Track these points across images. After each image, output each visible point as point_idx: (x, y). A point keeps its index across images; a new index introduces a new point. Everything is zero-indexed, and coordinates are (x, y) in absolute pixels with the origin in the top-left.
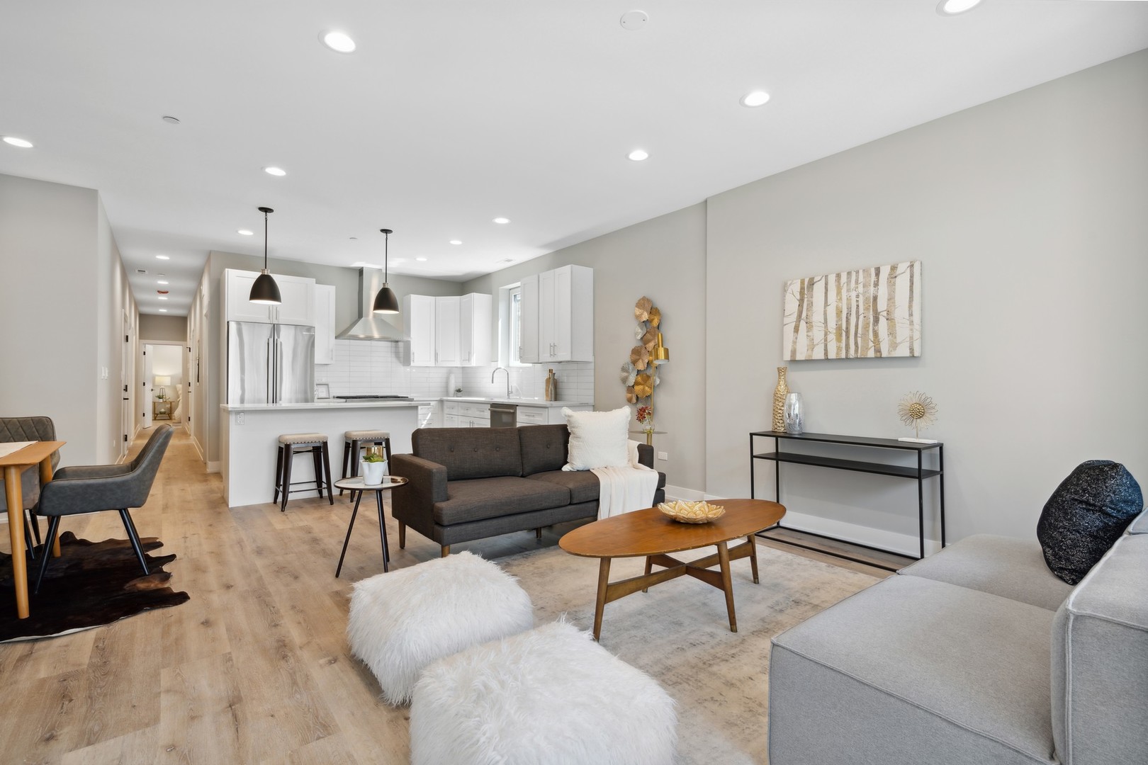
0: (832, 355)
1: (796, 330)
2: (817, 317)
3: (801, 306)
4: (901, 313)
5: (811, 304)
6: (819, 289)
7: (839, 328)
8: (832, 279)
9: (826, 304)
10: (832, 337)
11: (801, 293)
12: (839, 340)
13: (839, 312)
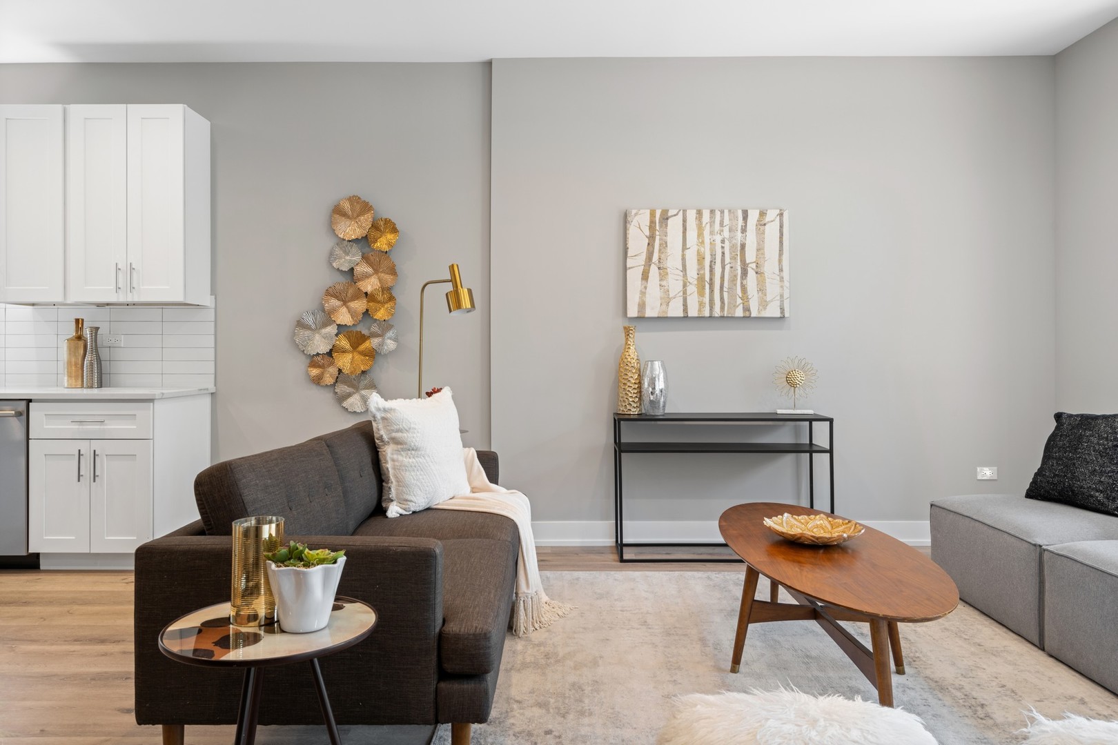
0: (693, 312)
1: (645, 276)
2: (673, 263)
3: (651, 245)
4: (770, 267)
5: (664, 245)
6: (675, 224)
7: (701, 279)
8: (691, 215)
9: (684, 247)
10: (692, 289)
11: (651, 227)
12: (701, 293)
13: (701, 259)
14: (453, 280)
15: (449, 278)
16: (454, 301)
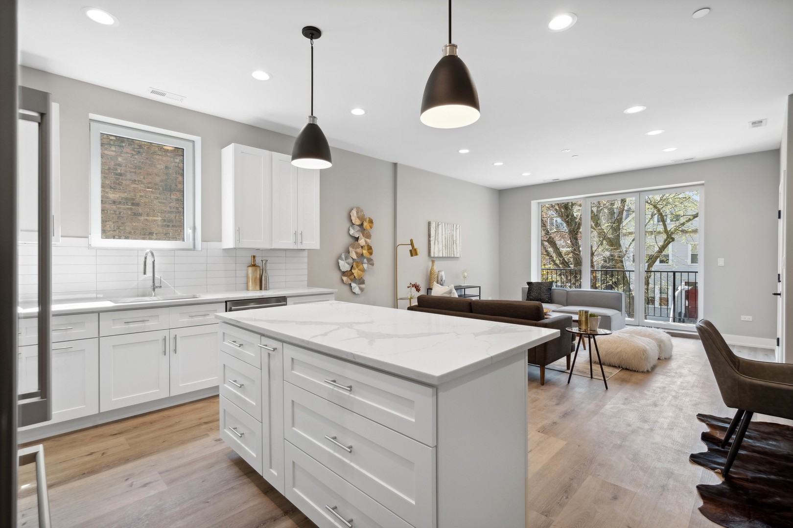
0: (444, 256)
1: (435, 244)
2: (440, 240)
3: (436, 233)
4: (458, 242)
5: (438, 233)
6: (440, 226)
7: (445, 245)
8: (443, 224)
9: (442, 235)
10: (444, 248)
11: (436, 228)
12: (446, 249)
13: (445, 239)
14: (412, 244)
15: (410, 243)
16: (413, 252)
